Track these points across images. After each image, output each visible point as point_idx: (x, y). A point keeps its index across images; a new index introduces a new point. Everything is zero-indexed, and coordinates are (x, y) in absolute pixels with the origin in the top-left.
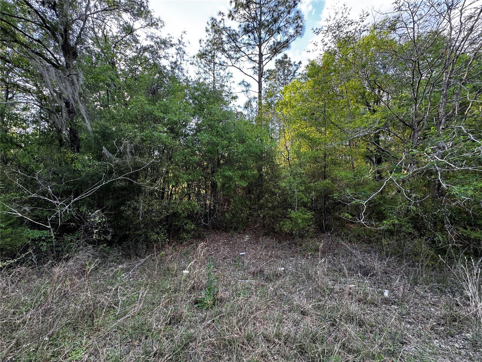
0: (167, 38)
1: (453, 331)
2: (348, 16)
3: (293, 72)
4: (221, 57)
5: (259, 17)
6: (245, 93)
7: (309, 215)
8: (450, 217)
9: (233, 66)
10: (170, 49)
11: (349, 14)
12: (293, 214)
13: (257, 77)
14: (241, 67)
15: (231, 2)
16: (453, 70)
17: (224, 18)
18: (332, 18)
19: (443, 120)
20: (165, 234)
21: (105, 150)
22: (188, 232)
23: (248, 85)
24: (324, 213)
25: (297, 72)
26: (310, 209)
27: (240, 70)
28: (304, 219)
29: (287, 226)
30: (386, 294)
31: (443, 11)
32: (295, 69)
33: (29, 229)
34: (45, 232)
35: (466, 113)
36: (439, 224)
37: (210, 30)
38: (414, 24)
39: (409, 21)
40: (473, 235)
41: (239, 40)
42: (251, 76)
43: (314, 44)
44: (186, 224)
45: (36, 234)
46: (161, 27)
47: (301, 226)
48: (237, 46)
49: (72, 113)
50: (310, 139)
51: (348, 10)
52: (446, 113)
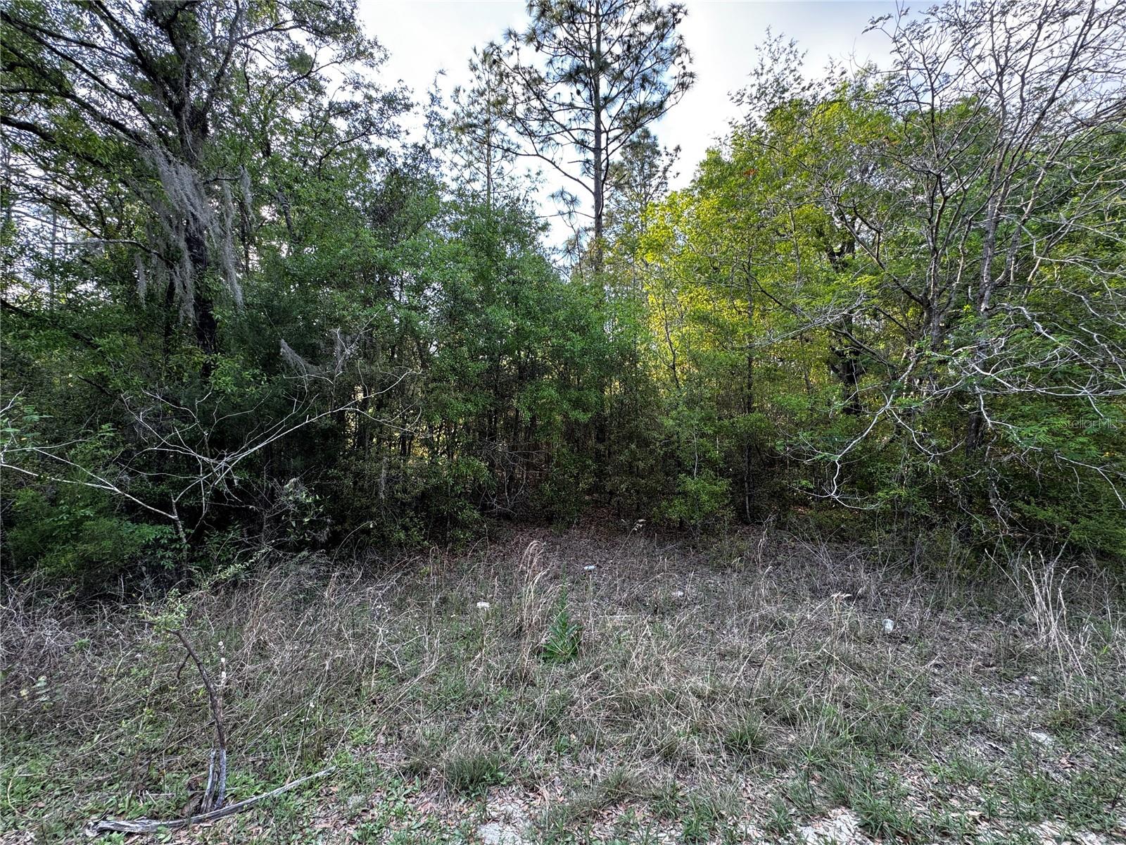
0: (398, 90)
1: (1010, 672)
2: (799, 68)
3: (661, 169)
4: (507, 131)
5: (594, 46)
6: (566, 217)
7: (723, 485)
8: (999, 484)
9: (538, 155)
10: (402, 114)
11: (800, 63)
12: (691, 484)
13: (591, 184)
14: (556, 160)
15: (531, 6)
16: (1005, 193)
17: (519, 45)
18: (766, 69)
19: (987, 293)
20: (421, 529)
21: (285, 349)
22: (464, 526)
23: (574, 201)
24: (749, 483)
25: (670, 169)
26: (722, 473)
27: (554, 164)
28: (713, 495)
29: (676, 510)
30: (889, 626)
31: (988, 74)
32: (667, 162)
33: (129, 523)
34: (168, 529)
35: (1029, 279)
36: (978, 497)
37: (480, 66)
38: (933, 97)
39: (923, 88)
40: (1041, 515)
41: (550, 95)
42: (578, 180)
43: (730, 123)
44: (461, 509)
45: (150, 532)
46: (381, 61)
47: (707, 508)
48: (545, 109)
49: (201, 261)
50: (718, 326)
51: (799, 55)
52: (992, 280)
